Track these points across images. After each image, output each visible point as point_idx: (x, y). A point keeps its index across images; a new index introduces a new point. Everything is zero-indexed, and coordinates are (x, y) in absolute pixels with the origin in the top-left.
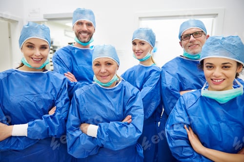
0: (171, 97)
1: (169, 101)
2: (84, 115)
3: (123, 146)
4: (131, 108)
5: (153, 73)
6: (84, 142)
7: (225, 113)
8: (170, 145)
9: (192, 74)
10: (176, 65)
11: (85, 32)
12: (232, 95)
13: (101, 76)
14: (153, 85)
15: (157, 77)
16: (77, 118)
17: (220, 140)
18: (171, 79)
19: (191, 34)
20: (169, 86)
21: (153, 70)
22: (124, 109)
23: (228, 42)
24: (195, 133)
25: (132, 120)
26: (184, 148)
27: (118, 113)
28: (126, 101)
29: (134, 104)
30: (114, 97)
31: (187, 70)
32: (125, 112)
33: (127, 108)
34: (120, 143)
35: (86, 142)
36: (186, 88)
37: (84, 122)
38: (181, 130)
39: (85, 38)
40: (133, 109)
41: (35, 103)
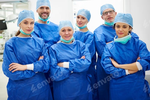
0: (102, 46)
1: (101, 48)
2: (60, 58)
3: (83, 69)
4: (84, 52)
5: (90, 36)
6: (63, 70)
7: (126, 47)
8: (104, 68)
9: (111, 33)
10: (101, 29)
11: (45, 13)
12: (127, 39)
13: (66, 36)
14: (91, 42)
15: (92, 38)
16: (56, 60)
17: (126, 60)
18: (100, 37)
19: (108, 12)
20: (100, 40)
21: (89, 34)
22: (80, 53)
23: (126, 16)
24: (115, 60)
25: (85, 57)
26: (111, 67)
27: (77, 55)
28: (81, 49)
29: (85, 50)
30: (74, 48)
31: (107, 31)
32: (81, 55)
33: (82, 52)
34: (82, 68)
35: (63, 71)
36: (108, 41)
37: (60, 62)
38: (108, 59)
39: (45, 16)
40: (85, 52)
41: (32, 54)
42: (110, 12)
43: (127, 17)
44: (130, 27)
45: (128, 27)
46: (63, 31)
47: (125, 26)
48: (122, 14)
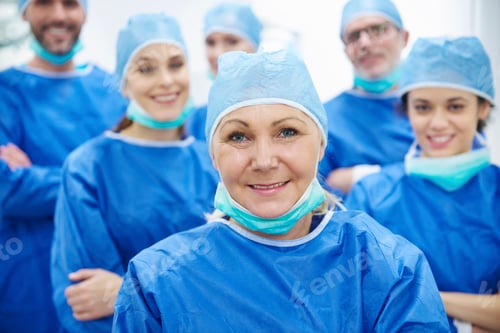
42: (375, 29)
43: (460, 57)
44: (481, 101)
45: (472, 105)
46: (235, 137)
47: (456, 103)
48: (436, 42)
